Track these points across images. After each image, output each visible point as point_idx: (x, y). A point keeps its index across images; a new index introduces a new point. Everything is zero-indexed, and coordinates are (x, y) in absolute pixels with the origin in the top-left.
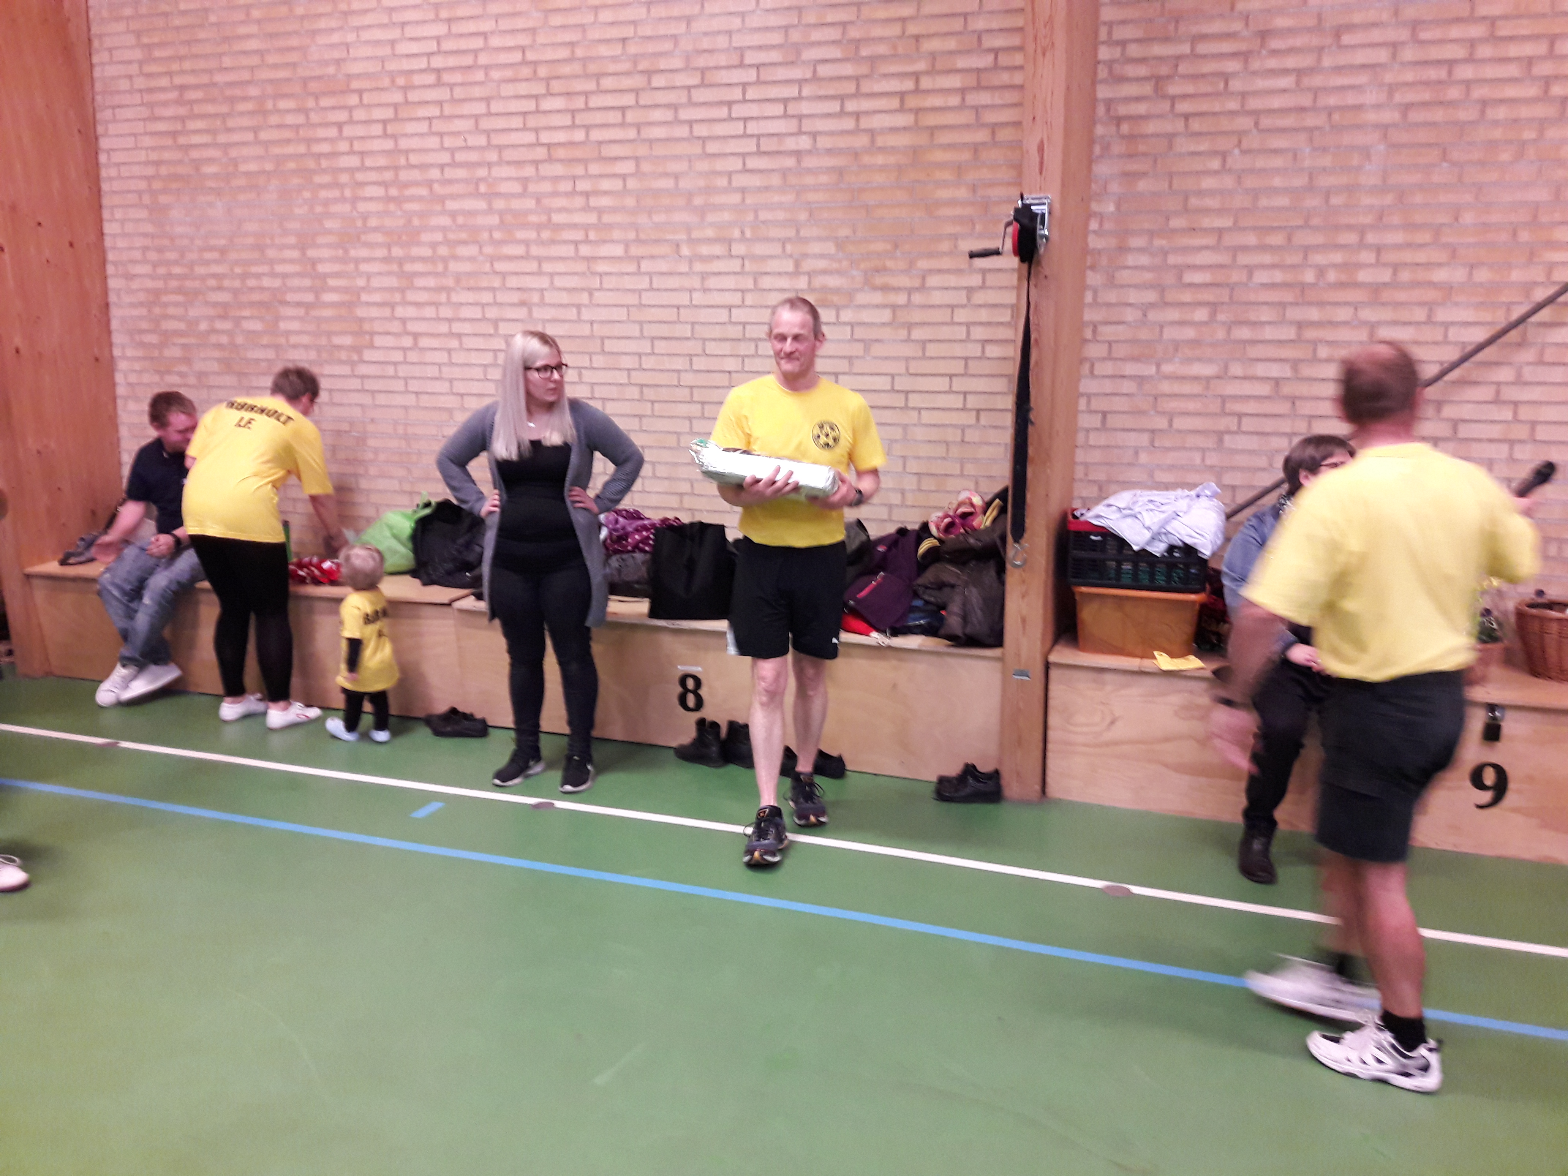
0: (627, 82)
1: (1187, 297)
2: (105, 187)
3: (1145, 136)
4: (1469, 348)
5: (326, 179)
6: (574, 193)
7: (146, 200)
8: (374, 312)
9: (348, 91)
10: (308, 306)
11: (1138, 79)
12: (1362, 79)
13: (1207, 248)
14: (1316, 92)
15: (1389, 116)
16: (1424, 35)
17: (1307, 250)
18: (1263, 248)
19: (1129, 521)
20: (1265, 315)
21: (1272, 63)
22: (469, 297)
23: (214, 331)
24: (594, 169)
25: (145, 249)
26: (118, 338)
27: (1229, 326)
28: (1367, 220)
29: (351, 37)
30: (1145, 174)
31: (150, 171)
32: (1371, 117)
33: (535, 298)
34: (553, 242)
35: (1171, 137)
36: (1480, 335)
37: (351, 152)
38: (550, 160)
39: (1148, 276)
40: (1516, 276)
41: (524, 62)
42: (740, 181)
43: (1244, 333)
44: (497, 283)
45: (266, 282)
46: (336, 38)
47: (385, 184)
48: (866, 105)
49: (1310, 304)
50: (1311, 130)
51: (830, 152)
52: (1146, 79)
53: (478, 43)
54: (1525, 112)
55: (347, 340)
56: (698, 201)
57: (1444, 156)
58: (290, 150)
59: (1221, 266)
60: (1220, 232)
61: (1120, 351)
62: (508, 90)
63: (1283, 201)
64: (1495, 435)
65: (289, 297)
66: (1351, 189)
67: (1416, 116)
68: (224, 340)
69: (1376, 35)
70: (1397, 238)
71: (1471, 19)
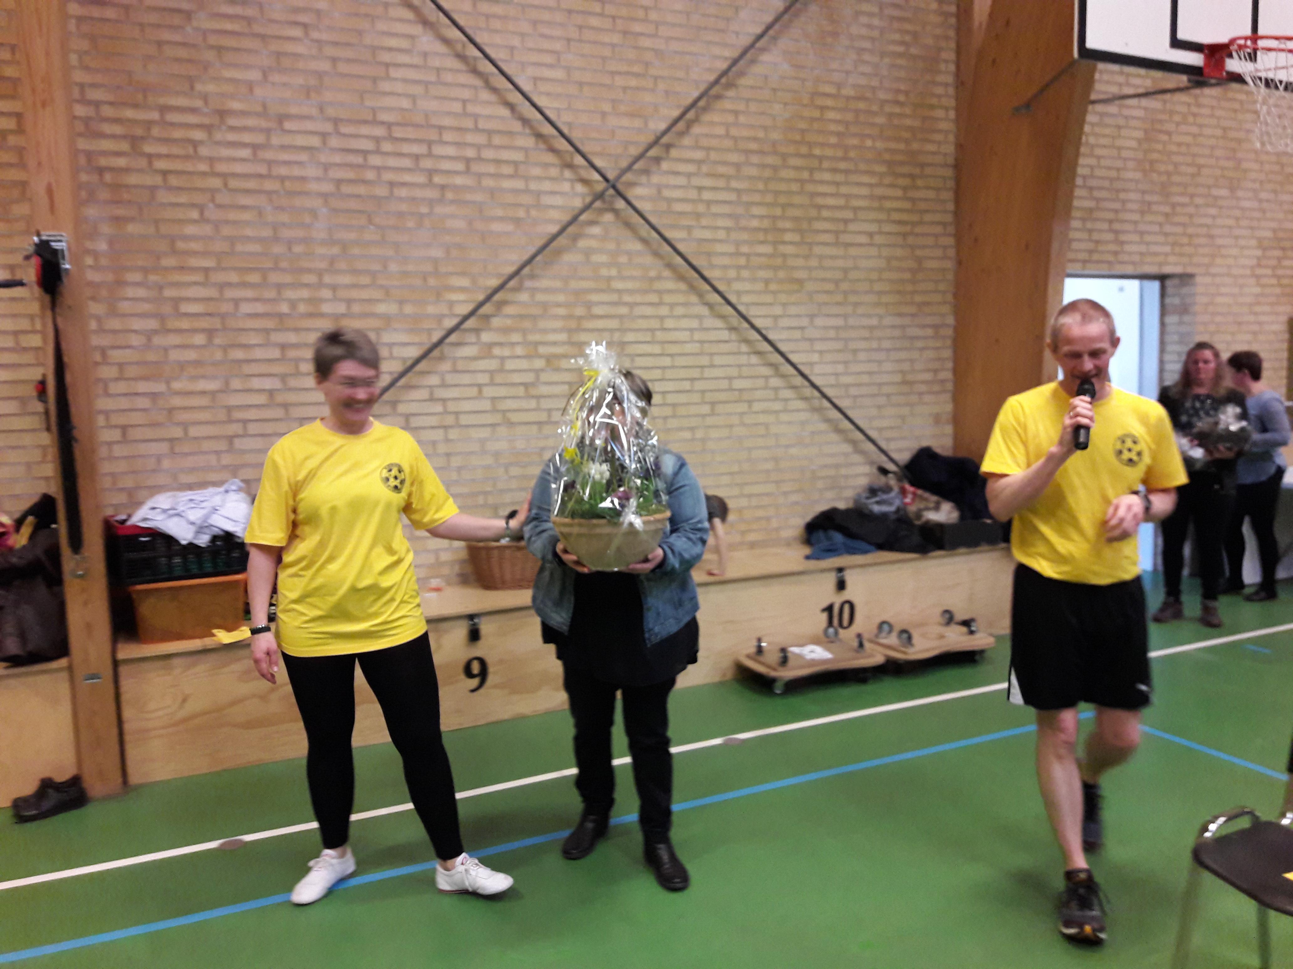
1: (185, 324)
3: (127, 186)
4: (409, 363)
11: (114, 137)
12: (303, 157)
13: (196, 283)
14: (270, 163)
15: (327, 187)
16: (344, 129)
17: (280, 287)
18: (244, 285)
19: (176, 519)
20: (254, 339)
21: (232, 137)
27: (225, 349)
28: (323, 265)
30: (132, 219)
32: (313, 186)
35: (153, 189)
36: (413, 352)
39: (146, 307)
40: (431, 309)
43: (239, 354)
49: (288, 330)
50: (269, 193)
52: (124, 137)
54: (419, 193)
57: (370, 221)
59: (210, 299)
60: (206, 270)
61: (131, 371)
63: (255, 248)
64: (433, 424)
66: (305, 241)
67: (346, 189)
69: (309, 126)
70: (346, 280)
71: (375, 122)
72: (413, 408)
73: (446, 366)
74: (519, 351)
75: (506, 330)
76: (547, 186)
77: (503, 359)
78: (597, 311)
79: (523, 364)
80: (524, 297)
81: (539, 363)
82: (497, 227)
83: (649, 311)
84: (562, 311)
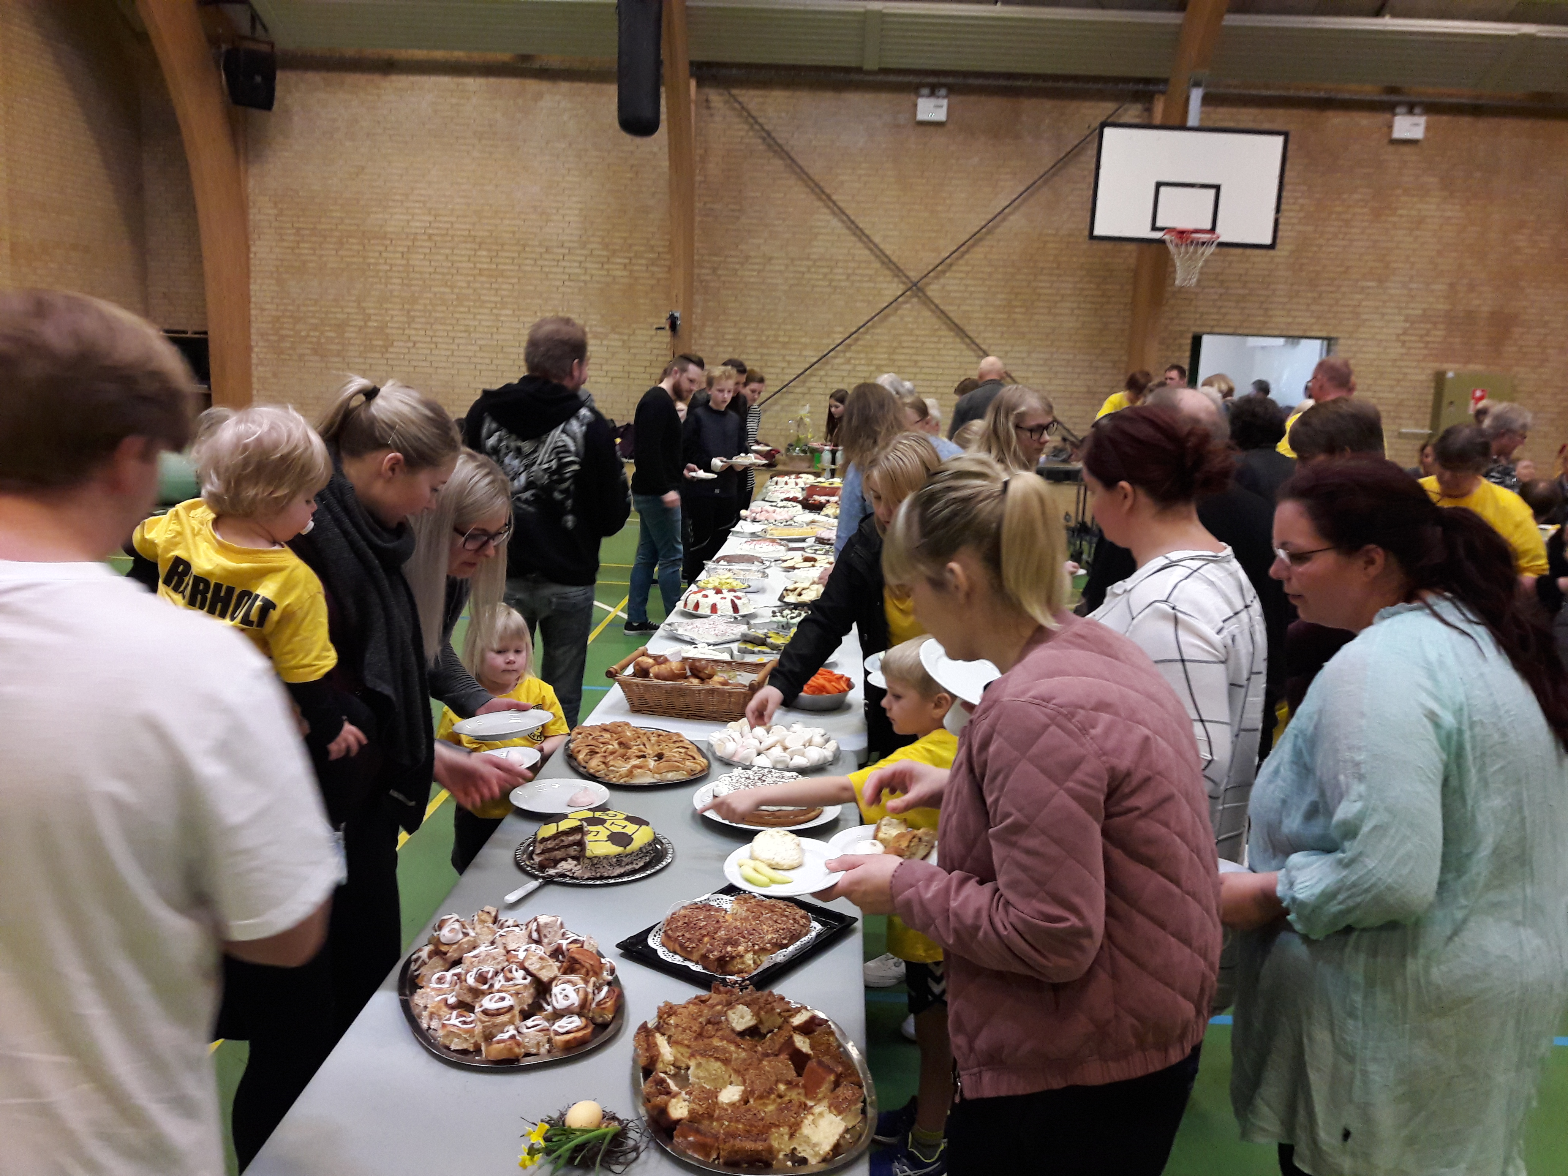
0: (515, 248)
2: (252, 268)
3: (710, 288)
5: (372, 274)
6: (491, 288)
7: (275, 275)
8: (394, 331)
9: (385, 238)
10: (360, 328)
11: (707, 268)
12: (778, 275)
14: (763, 278)
15: (786, 288)
16: (795, 263)
21: (750, 267)
22: (442, 327)
23: (308, 336)
24: (500, 280)
25: (273, 298)
26: (253, 337)
28: (781, 321)
29: (387, 216)
30: (711, 300)
31: (279, 263)
32: (781, 287)
33: (472, 329)
34: (481, 307)
35: (718, 288)
37: (386, 263)
38: (480, 275)
41: (470, 236)
42: (562, 289)
44: (454, 322)
45: (338, 316)
46: (380, 216)
47: (402, 279)
48: (611, 266)
50: (763, 290)
51: (598, 282)
52: (710, 268)
53: (448, 226)
54: (825, 290)
55: (380, 343)
56: (545, 296)
57: (803, 302)
58: (355, 260)
60: (736, 322)
62: (463, 245)
63: (755, 313)
65: (352, 323)
66: (776, 310)
67: (794, 288)
68: (315, 340)
69: (781, 262)
70: (789, 327)
71: (808, 259)
72: (812, 384)
73: (828, 367)
74: (863, 362)
75: (858, 352)
76: (885, 285)
77: (855, 365)
78: (905, 344)
79: (865, 368)
80: (868, 337)
81: (872, 368)
82: (858, 305)
83: (932, 346)
84: (886, 344)
